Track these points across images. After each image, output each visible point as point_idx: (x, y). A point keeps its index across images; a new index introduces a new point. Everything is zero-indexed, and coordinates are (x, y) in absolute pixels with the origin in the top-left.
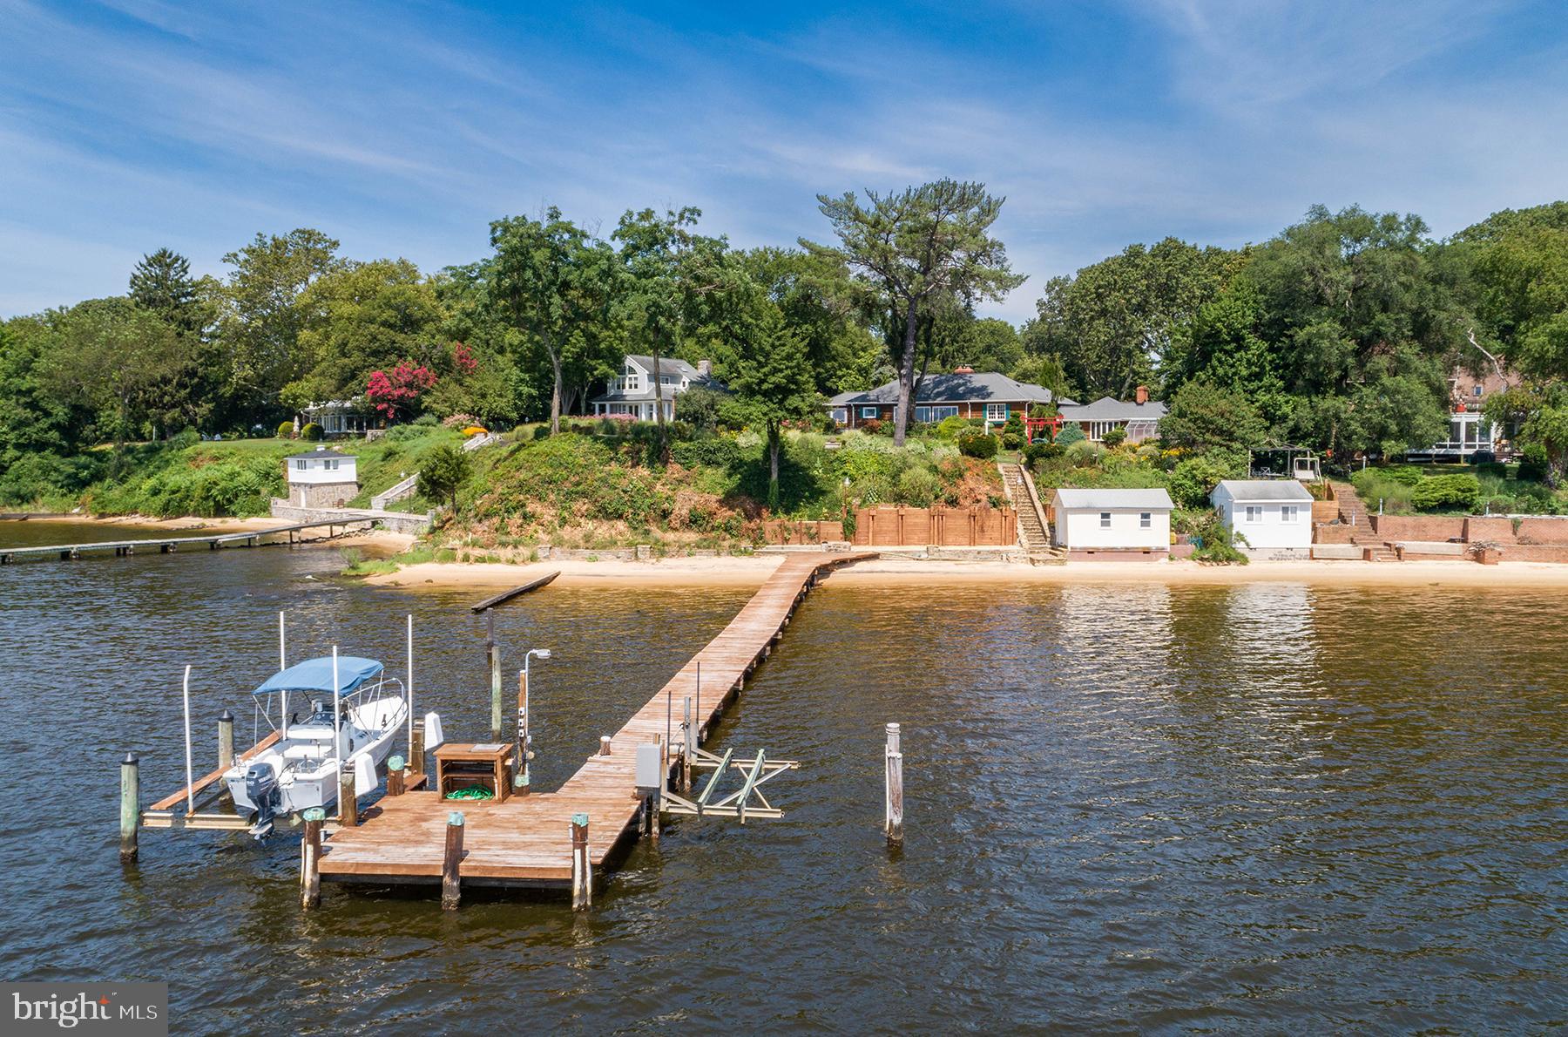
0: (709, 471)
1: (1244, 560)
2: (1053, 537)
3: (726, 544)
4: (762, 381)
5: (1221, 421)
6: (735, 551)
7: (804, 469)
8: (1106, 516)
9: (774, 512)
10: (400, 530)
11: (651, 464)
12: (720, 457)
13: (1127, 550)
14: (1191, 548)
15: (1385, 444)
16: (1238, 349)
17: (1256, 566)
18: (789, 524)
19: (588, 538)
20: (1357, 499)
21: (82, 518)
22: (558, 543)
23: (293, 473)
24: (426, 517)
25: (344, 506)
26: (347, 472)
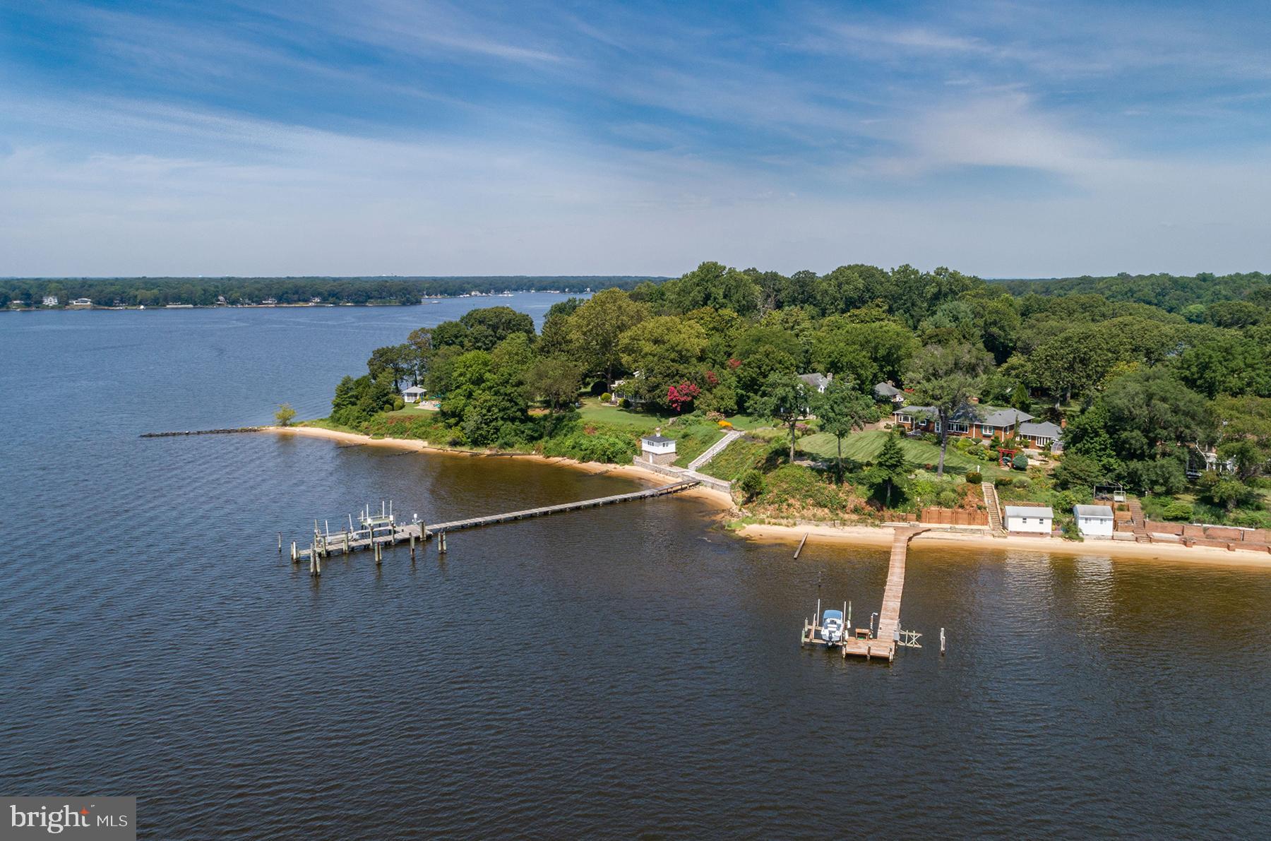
0: (860, 487)
1: (1082, 540)
2: (1003, 523)
3: (869, 521)
4: (885, 461)
5: (1081, 474)
6: (873, 525)
7: (900, 488)
8: (1025, 519)
9: (888, 508)
10: (712, 488)
11: (837, 484)
12: (865, 481)
13: (1033, 533)
14: (1061, 532)
15: (1156, 487)
16: (1096, 437)
17: (1088, 543)
18: (895, 514)
19: (814, 515)
20: (1140, 511)
21: (537, 457)
22: (803, 517)
23: (645, 446)
24: (725, 484)
25: (672, 464)
26: (672, 447)
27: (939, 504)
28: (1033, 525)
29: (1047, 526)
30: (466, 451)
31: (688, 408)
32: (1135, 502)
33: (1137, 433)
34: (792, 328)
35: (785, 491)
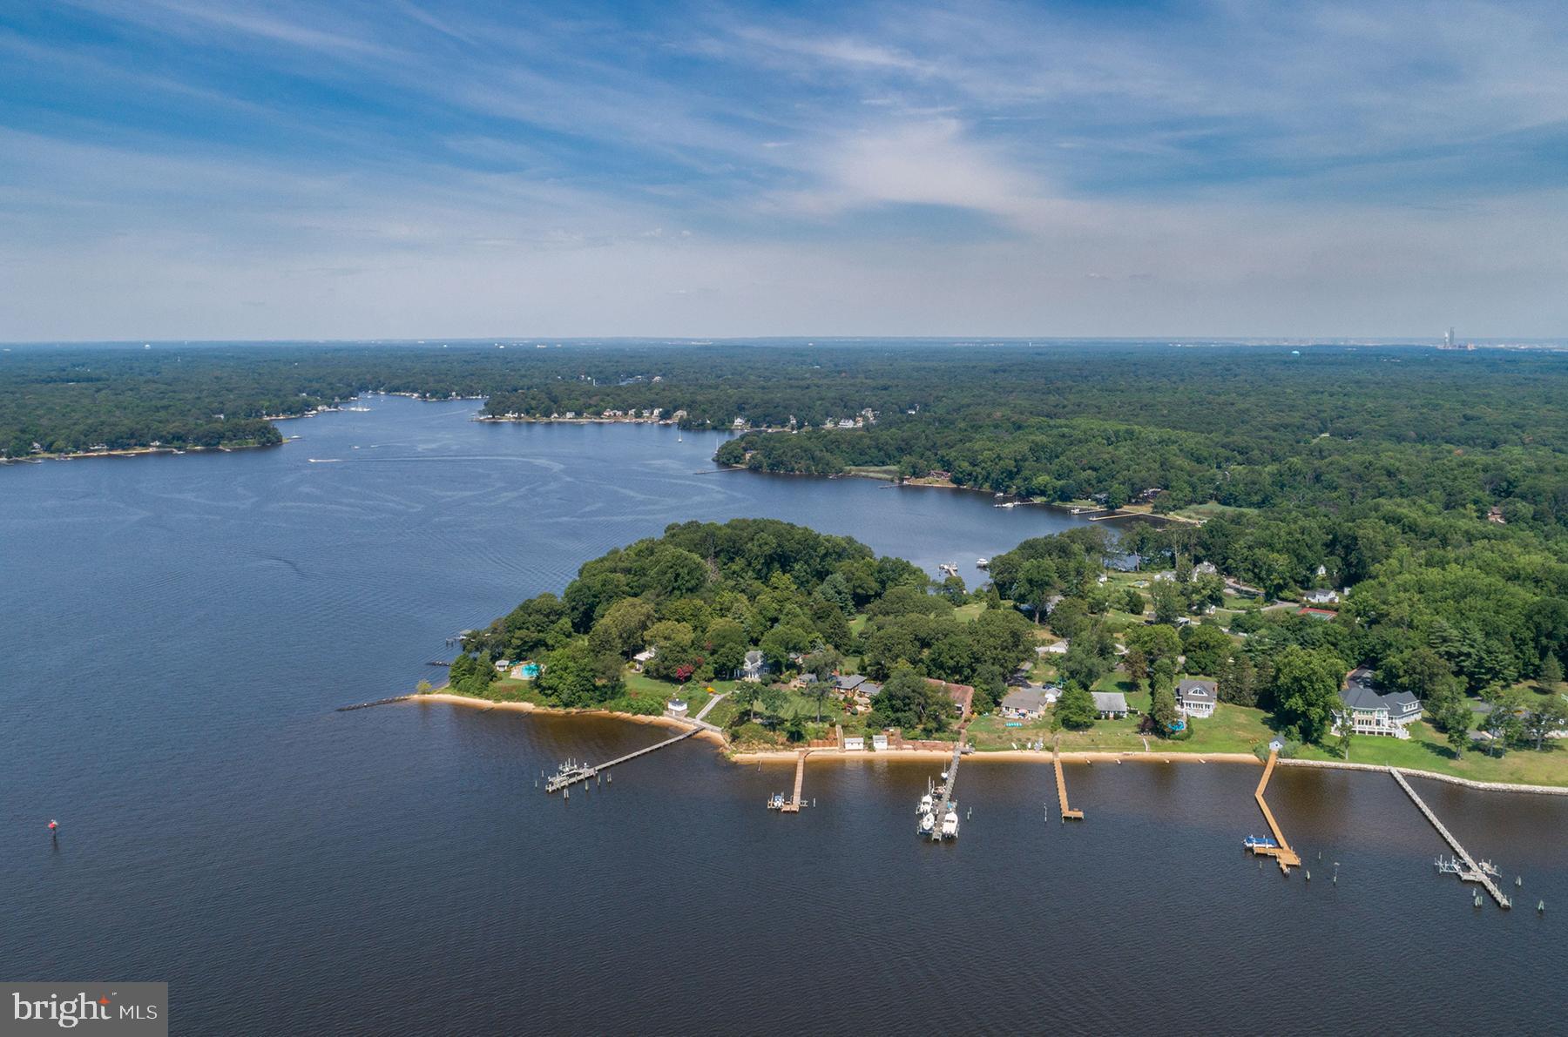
0: (784, 732)
1: (875, 751)
2: (844, 746)
3: (788, 749)
4: (795, 719)
5: (877, 722)
6: (790, 751)
7: (801, 732)
8: (853, 743)
9: (796, 742)
10: (712, 732)
11: (774, 731)
12: (786, 729)
13: (856, 750)
14: (867, 748)
15: (906, 725)
17: (877, 753)
18: (799, 745)
19: (764, 748)
20: (899, 736)
21: (604, 712)
22: (759, 749)
23: (670, 706)
24: (719, 729)
25: (686, 716)
26: (685, 706)
27: (817, 739)
28: (856, 746)
29: (861, 746)
30: (561, 711)
31: (688, 679)
32: (899, 730)
33: (899, 701)
34: (739, 618)
35: (751, 737)
